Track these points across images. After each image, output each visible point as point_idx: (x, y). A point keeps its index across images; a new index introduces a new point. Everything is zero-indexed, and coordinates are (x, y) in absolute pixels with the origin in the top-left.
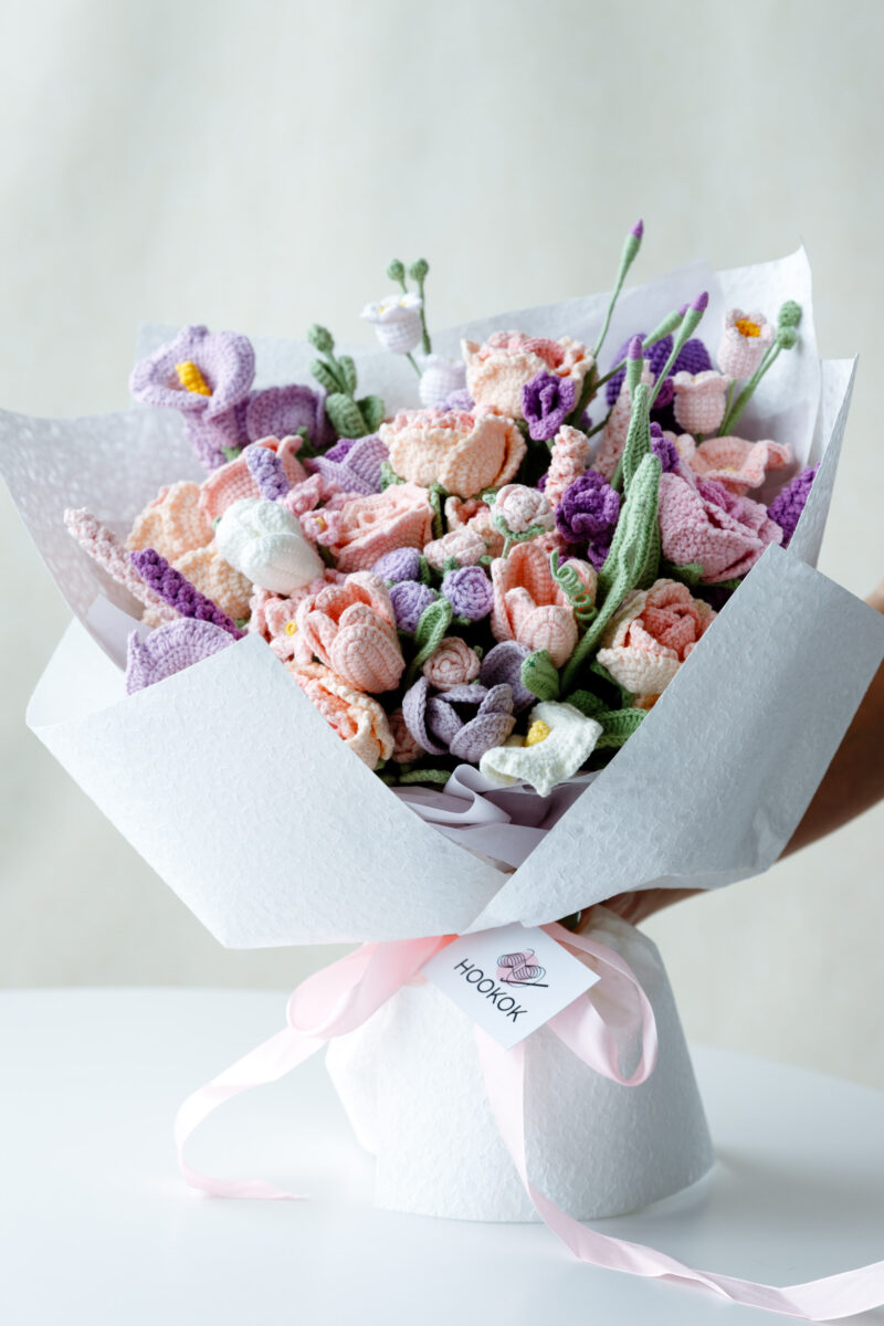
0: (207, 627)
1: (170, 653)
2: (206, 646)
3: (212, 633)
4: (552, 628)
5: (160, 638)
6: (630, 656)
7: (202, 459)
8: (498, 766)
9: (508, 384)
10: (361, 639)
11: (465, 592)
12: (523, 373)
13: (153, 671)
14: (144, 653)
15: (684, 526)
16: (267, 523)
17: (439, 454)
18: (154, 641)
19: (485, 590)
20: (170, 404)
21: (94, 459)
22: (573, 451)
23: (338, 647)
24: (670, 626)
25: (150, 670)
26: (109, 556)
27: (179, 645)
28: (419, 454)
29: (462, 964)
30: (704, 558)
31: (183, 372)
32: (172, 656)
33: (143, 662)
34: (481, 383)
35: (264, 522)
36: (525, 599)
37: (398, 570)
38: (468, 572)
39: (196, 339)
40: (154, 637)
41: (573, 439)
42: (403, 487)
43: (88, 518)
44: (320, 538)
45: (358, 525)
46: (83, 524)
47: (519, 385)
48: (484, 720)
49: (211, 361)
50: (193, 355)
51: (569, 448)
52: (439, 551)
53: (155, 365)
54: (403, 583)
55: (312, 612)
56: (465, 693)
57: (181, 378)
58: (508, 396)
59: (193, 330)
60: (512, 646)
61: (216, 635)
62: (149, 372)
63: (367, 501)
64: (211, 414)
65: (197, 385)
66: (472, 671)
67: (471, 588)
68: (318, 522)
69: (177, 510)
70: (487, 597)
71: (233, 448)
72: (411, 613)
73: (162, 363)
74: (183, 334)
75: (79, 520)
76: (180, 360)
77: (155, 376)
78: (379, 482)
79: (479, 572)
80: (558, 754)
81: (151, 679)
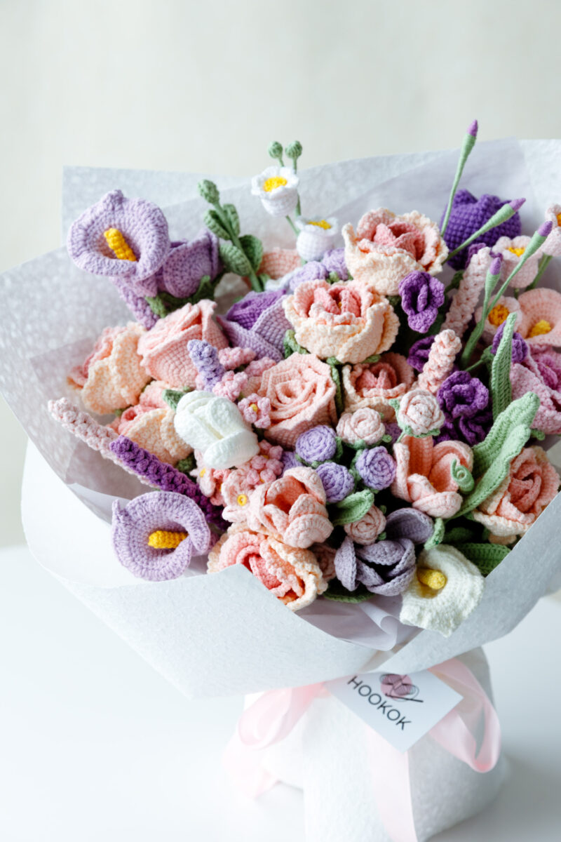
0: (175, 498)
1: (147, 516)
2: (176, 511)
3: (179, 502)
4: (448, 509)
5: (138, 506)
6: (504, 525)
7: (128, 301)
8: (416, 622)
9: (384, 273)
10: (309, 529)
11: (376, 472)
12: (397, 266)
13: (134, 529)
14: (127, 518)
16: (219, 421)
17: (338, 341)
18: (133, 508)
19: (389, 466)
20: (107, 273)
21: (39, 297)
22: (451, 352)
23: (291, 534)
24: (527, 491)
25: (131, 529)
26: (86, 434)
27: (153, 511)
28: (322, 339)
29: (353, 680)
30: (547, 428)
31: (111, 236)
32: (148, 518)
33: (126, 525)
34: (362, 269)
35: (216, 420)
36: (427, 487)
37: (322, 454)
38: (376, 453)
39: (117, 206)
40: (133, 505)
41: (451, 343)
42: (305, 356)
43: (68, 408)
44: (258, 424)
45: (277, 398)
46: (65, 414)
47: (394, 275)
48: (400, 580)
49: (133, 229)
50: (117, 222)
51: (448, 350)
52: (350, 434)
53: (86, 230)
54: (326, 463)
55: (265, 504)
56: (382, 554)
57: (111, 245)
58: (384, 282)
59: (112, 197)
60: (413, 514)
61: (182, 502)
62: (82, 237)
63: (279, 370)
64: (139, 278)
65: (124, 250)
66: (381, 528)
67: (380, 469)
68: (254, 410)
69: (121, 362)
70: (391, 472)
71: (154, 298)
72: (338, 494)
73: (91, 228)
74: (105, 202)
75: (61, 410)
76: (106, 226)
77: (87, 242)
78: (281, 342)
79: (383, 451)
80: (457, 606)
81: (132, 534)
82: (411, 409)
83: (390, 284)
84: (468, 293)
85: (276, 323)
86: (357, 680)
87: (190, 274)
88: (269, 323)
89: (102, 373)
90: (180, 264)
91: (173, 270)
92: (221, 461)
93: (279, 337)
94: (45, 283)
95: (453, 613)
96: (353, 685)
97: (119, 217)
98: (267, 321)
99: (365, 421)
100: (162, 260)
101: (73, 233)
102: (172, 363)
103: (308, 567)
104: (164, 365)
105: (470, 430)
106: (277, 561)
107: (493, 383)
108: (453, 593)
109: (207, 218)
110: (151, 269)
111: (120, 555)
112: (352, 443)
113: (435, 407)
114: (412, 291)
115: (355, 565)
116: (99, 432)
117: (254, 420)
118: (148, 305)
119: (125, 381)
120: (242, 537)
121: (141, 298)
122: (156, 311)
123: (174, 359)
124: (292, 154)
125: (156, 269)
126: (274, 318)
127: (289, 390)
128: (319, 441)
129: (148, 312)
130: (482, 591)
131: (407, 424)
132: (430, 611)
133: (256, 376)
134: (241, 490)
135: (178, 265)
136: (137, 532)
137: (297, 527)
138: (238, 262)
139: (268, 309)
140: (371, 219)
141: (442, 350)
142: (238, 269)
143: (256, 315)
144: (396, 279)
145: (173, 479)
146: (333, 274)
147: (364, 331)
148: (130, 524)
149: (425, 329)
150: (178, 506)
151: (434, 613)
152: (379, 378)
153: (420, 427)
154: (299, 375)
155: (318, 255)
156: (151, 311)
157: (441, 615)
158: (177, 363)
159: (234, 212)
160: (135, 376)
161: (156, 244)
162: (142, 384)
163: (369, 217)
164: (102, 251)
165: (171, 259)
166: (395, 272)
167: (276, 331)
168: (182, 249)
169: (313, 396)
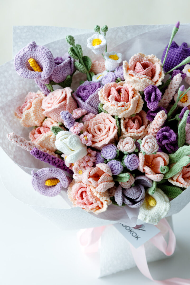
0: (55, 170)
1: (44, 176)
3: (57, 171)
5: (41, 172)
7: (38, 84)
9: (139, 84)
11: (131, 164)
12: (144, 82)
14: (37, 176)
16: (72, 145)
19: (137, 161)
21: (3, 80)
24: (189, 172)
26: (21, 145)
27: (47, 174)
28: (113, 110)
31: (31, 62)
37: (111, 157)
39: (33, 49)
40: (39, 172)
41: (163, 117)
42: (106, 114)
44: (87, 145)
45: (95, 131)
46: (13, 139)
47: (142, 85)
48: (139, 204)
49: (40, 59)
50: (33, 56)
51: (162, 120)
52: (122, 149)
53: (21, 59)
54: (112, 160)
55: (89, 177)
56: (132, 194)
57: (31, 65)
58: (138, 87)
59: (31, 45)
60: (145, 180)
61: (58, 171)
62: (19, 61)
63: (96, 119)
64: (42, 79)
65: (36, 67)
66: (133, 183)
67: (133, 163)
68: (85, 139)
69: (35, 112)
70: (137, 164)
72: (117, 173)
73: (23, 57)
74: (28, 47)
76: (29, 57)
77: (22, 64)
78: (97, 106)
79: (135, 156)
80: (159, 214)
81: (39, 181)
82: (146, 145)
83: (141, 88)
84: (172, 90)
85: (95, 99)
87: (62, 75)
88: (93, 100)
89: (28, 115)
90: (58, 71)
91: (56, 74)
93: (96, 104)
94: (6, 74)
95: (158, 217)
97: (34, 53)
98: (92, 99)
99: (128, 144)
100: (51, 73)
101: (16, 60)
102: (55, 115)
103: (105, 199)
104: (52, 115)
105: (169, 148)
106: (93, 196)
107: (178, 133)
109: (69, 52)
110: (47, 76)
111: (35, 188)
112: (123, 152)
113: (155, 144)
114: (149, 94)
115: (122, 199)
116: (26, 144)
117: (85, 143)
118: (45, 86)
119: (37, 119)
120: (80, 185)
121: (43, 84)
122: (49, 89)
123: (56, 113)
124: (104, 31)
125: (49, 76)
126: (95, 98)
127: (100, 128)
128: (110, 152)
129: (46, 89)
130: (169, 209)
131: (144, 151)
132: (149, 216)
133: (87, 121)
134: (80, 168)
135: (58, 72)
136: (41, 180)
137: (101, 188)
139: (92, 94)
140: (135, 59)
143: (88, 96)
144: (143, 87)
145: (54, 162)
146: (118, 79)
147: (130, 109)
148: (38, 178)
149: (153, 109)
150: (56, 173)
151: (151, 217)
152: (135, 124)
153: (149, 152)
154: (104, 122)
155: (113, 69)
156: (47, 88)
157: (153, 218)
159: (80, 49)
160: (41, 116)
161: (49, 66)
163: (134, 59)
164: (27, 67)
165: (55, 70)
166: (143, 84)
167: (96, 102)
168: (59, 66)
169: (109, 132)
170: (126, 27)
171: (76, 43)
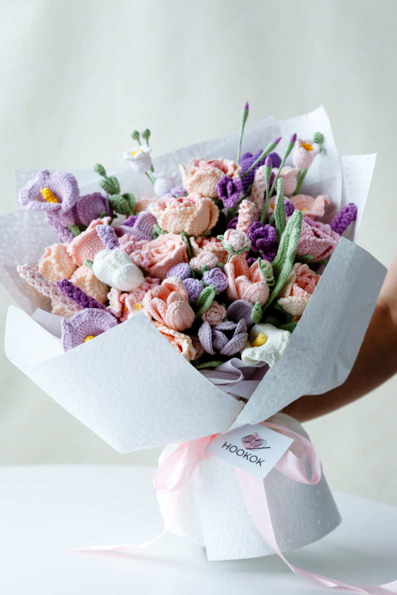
0: (98, 311)
1: (82, 325)
2: (99, 320)
3: (101, 314)
4: (261, 292)
5: (76, 319)
6: (296, 300)
7: (58, 232)
9: (206, 183)
10: (180, 308)
11: (216, 280)
12: (213, 177)
14: (71, 327)
15: (304, 239)
16: (119, 260)
17: (184, 218)
18: (74, 321)
19: (223, 278)
20: (44, 209)
21: (6, 236)
22: (250, 211)
23: (170, 313)
24: (307, 284)
25: (74, 335)
26: (41, 285)
27: (86, 321)
28: (174, 220)
29: (225, 445)
30: (314, 252)
31: (44, 192)
32: (83, 327)
33: (70, 333)
34: (193, 183)
35: (118, 259)
36: (247, 280)
37: (183, 274)
38: (215, 271)
39: (46, 177)
40: (73, 319)
41: (249, 205)
42: (167, 235)
43: (29, 269)
44: (142, 264)
45: (152, 255)
46: (27, 272)
47: (212, 183)
48: (238, 336)
49: (57, 186)
50: (47, 185)
51: (247, 210)
52: (198, 263)
53: (29, 191)
54: (186, 279)
55: (152, 298)
56: (226, 325)
57: (44, 196)
58: (207, 189)
59: (43, 173)
60: (242, 302)
61: (103, 314)
62: (27, 194)
63: (152, 244)
64: (63, 212)
65: (53, 198)
66: (224, 315)
67: (218, 278)
68: (139, 257)
69: (58, 257)
70: (225, 281)
71: (74, 226)
72: (195, 293)
73: (32, 190)
74: (39, 175)
75: (25, 269)
76: (41, 187)
77: (31, 196)
78: (152, 234)
79: (219, 270)
80: (275, 348)
81: (74, 338)
83: (211, 188)
84: (257, 192)
85: (147, 223)
86: (228, 444)
88: (143, 223)
89: (47, 266)
90: (87, 205)
92: (123, 279)
93: (150, 230)
94: (9, 229)
95: (273, 351)
96: (225, 447)
97: (48, 182)
98: (142, 222)
100: (76, 199)
101: (22, 194)
102: (88, 250)
103: (183, 335)
104: (83, 252)
108: (272, 341)
110: (70, 204)
112: (199, 269)
114: (223, 186)
115: (211, 330)
117: (140, 262)
118: (70, 230)
119: (61, 268)
121: (66, 228)
122: (76, 233)
123: (89, 246)
124: (145, 136)
125: (73, 204)
127: (159, 250)
128: (180, 269)
129: (70, 234)
130: (290, 337)
132: (259, 351)
134: (137, 302)
136: (78, 336)
137: (173, 308)
138: (121, 202)
141: (245, 211)
142: (122, 209)
144: (214, 185)
147: (198, 209)
148: (73, 331)
149: (234, 204)
150: (100, 316)
151: (262, 351)
154: (164, 244)
155: (168, 189)
156: (73, 235)
157: (265, 353)
158: (91, 249)
159: (116, 180)
160: (67, 265)
161: (72, 191)
162: (71, 271)
163: (194, 161)
164: (40, 200)
165: (82, 202)
166: (212, 181)
167: (148, 227)
170: (178, 152)
171: (109, 175)
